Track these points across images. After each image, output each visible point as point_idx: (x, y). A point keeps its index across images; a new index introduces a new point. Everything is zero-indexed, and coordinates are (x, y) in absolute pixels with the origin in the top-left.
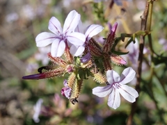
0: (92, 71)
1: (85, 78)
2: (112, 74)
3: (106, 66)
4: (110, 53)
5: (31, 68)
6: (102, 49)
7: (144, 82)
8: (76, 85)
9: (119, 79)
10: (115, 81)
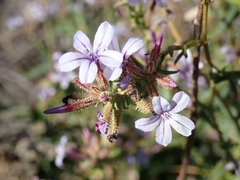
0: (133, 98)
1: (125, 108)
2: (159, 101)
3: (150, 90)
4: (155, 73)
5: (45, 94)
6: (145, 69)
7: (203, 106)
8: (113, 118)
9: (169, 108)
10: (164, 109)
